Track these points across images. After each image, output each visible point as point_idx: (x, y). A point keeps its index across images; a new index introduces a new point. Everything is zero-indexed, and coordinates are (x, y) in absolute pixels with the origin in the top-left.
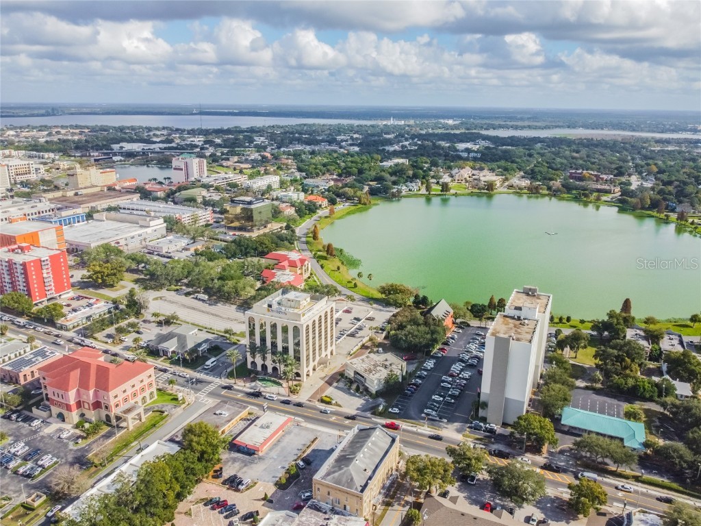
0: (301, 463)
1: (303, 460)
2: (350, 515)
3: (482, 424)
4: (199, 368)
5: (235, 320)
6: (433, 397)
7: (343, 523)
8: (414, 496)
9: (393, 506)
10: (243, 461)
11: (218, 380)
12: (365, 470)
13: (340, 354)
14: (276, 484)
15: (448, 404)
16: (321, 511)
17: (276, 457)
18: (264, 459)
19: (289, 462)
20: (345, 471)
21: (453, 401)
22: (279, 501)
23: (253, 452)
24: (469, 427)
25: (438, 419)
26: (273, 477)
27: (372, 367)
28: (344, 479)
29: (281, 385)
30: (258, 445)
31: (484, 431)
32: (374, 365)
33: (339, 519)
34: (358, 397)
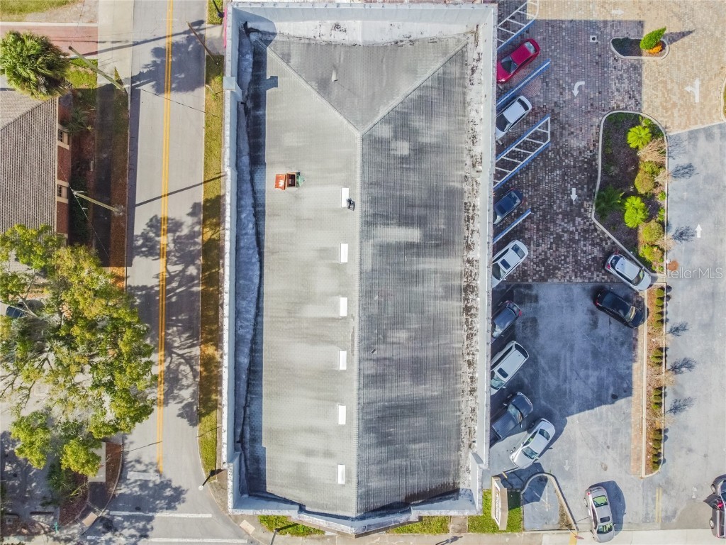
8: (130, 291)
14: (658, 131)
22: (600, 63)
28: (359, 76)
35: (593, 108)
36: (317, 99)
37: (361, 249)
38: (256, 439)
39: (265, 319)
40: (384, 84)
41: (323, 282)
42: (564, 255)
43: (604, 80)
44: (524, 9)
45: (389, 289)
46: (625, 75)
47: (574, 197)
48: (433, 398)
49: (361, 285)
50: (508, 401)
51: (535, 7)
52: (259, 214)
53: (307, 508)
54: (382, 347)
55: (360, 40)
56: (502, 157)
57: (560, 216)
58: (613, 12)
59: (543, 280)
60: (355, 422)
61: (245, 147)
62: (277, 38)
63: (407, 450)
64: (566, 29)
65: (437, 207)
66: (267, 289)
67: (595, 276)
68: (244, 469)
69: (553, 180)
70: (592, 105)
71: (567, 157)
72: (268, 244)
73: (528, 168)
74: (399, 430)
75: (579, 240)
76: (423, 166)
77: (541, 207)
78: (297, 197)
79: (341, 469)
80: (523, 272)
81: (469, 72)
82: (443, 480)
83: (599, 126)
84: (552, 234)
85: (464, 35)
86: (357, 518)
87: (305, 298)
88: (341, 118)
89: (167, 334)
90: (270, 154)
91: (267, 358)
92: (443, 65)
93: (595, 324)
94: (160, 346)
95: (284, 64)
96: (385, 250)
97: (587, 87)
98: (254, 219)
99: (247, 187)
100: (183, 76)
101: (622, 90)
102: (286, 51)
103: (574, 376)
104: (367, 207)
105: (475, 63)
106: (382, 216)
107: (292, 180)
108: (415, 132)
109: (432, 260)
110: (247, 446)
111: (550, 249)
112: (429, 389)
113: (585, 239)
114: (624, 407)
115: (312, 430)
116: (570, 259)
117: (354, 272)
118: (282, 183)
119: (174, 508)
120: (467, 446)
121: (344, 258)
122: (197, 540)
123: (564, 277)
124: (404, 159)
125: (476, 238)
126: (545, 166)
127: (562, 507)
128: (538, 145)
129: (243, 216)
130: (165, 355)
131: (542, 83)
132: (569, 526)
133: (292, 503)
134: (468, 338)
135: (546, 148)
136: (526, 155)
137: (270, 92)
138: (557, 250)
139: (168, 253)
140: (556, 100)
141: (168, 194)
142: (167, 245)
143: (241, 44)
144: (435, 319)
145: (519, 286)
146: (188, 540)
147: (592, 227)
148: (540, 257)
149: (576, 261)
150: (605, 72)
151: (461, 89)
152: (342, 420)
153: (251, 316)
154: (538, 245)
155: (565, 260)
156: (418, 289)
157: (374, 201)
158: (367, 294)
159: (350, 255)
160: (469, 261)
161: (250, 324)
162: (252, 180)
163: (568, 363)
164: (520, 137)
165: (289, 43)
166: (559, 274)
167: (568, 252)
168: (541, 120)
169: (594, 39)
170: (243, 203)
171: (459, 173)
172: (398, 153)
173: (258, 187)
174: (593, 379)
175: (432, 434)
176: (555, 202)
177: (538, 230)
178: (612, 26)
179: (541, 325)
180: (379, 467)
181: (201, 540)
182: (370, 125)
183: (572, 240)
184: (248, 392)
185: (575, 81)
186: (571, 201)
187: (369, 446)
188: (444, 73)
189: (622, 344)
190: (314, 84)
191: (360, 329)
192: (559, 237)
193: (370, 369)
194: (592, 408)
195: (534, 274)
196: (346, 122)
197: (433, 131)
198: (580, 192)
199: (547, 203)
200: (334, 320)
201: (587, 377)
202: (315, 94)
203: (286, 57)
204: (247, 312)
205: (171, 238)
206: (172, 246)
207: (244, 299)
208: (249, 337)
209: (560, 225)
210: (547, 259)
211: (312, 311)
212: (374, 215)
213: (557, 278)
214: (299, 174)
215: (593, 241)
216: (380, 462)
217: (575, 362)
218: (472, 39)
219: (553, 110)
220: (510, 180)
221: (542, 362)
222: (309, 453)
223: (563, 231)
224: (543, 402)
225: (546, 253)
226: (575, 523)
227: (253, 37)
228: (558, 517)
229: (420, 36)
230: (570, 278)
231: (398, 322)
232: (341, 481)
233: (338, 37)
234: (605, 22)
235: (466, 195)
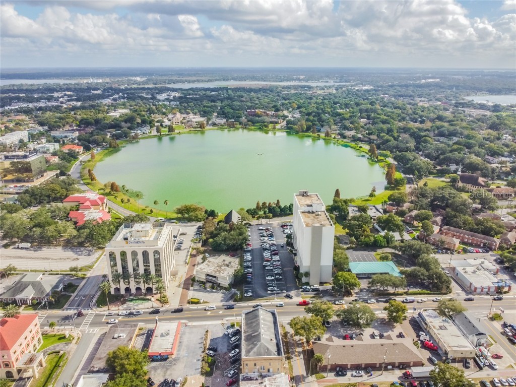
0: (211, 352)
1: (209, 349)
2: (274, 374)
3: (308, 287)
4: (66, 306)
5: (68, 258)
6: (267, 278)
7: (273, 382)
8: (301, 347)
9: (292, 358)
10: (163, 367)
11: (90, 311)
12: (271, 340)
13: (178, 265)
14: (202, 374)
15: (278, 280)
16: (253, 380)
17: (187, 355)
18: (179, 359)
19: (200, 355)
20: (260, 345)
21: (281, 277)
22: (213, 385)
23: (166, 357)
24: (302, 291)
25: (280, 292)
26: (196, 370)
27: (218, 268)
28: (263, 351)
29: (150, 300)
30: (169, 350)
31: (312, 291)
32: (218, 266)
33: (269, 380)
34: (215, 292)
42: (222, 356)
93: (217, 346)
103: (221, 341)
114: (212, 338)
141: (297, 360)
174: (217, 341)
189: (212, 345)
194: (218, 337)
199: (225, 363)
205: (296, 354)
230: (221, 353)
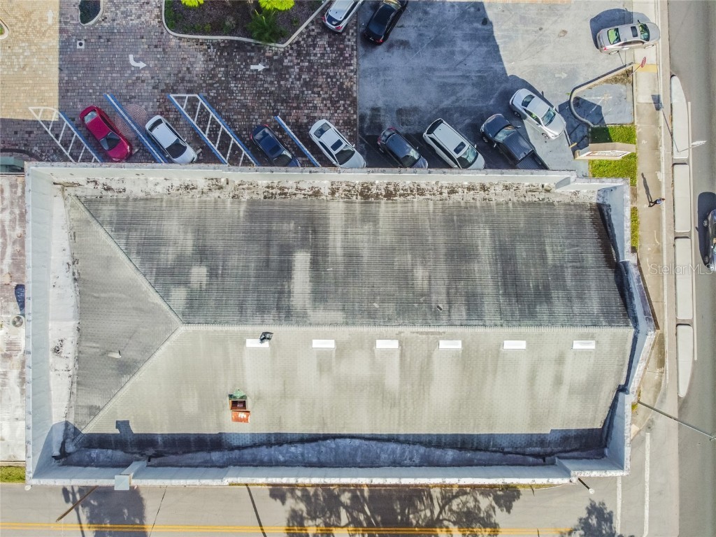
35: (160, 45)
36: (142, 376)
37: (318, 324)
38: (541, 440)
39: (402, 432)
40: (124, 296)
41: (358, 367)
42: (327, 79)
43: (128, 31)
44: (47, 123)
45: (365, 290)
46: (122, 9)
47: (260, 67)
48: (492, 236)
49: (362, 324)
50: (491, 142)
51: (45, 111)
52: (279, 440)
53: (623, 383)
54: (434, 297)
55: (73, 324)
56: (216, 148)
57: (282, 83)
58: (50, 22)
59: (354, 103)
60: (523, 330)
61: (201, 456)
62: (71, 421)
63: (555, 266)
64: (70, 75)
65: (269, 232)
66: (366, 431)
67: (350, 43)
68: (575, 454)
69: (242, 92)
70: (156, 47)
71: (214, 76)
72: (314, 429)
73: (228, 119)
74: (531, 277)
75: (309, 61)
76: (220, 249)
77: (273, 104)
78: (259, 398)
79: (578, 345)
80: (345, 125)
81: (110, 193)
82: (588, 221)
83: (180, 39)
84: (303, 92)
85: (65, 199)
86: (636, 327)
87: (377, 388)
88: (163, 349)
89: (418, 525)
90: (209, 428)
91: (447, 428)
92: (101, 224)
93: (404, 44)
94: (430, 533)
95: (101, 413)
96: (319, 296)
97: (136, 53)
98: (285, 446)
99: (247, 454)
100: (126, 511)
101: (139, 12)
102: (86, 411)
103: (462, 67)
104: (269, 318)
105: (100, 187)
106: (279, 299)
107: (238, 404)
108: (180, 258)
109: (331, 237)
110: (549, 450)
111: (318, 94)
112: (483, 240)
113: (308, 54)
114: (496, 11)
115: (532, 379)
116: (331, 71)
117: (346, 332)
118: (242, 415)
119: (611, 514)
120: (548, 195)
121: (330, 344)
122: (647, 489)
123: (351, 78)
124: (212, 274)
125: (305, 186)
126: (226, 100)
127: (607, 81)
128: (202, 107)
129: (281, 458)
130: (441, 527)
131: (131, 103)
132: (629, 73)
133: (616, 399)
134: (422, 194)
135: (205, 98)
136: (213, 122)
137: (135, 430)
138: (321, 86)
139: (327, 525)
140: (150, 88)
141: (261, 525)
142: (317, 526)
143: (80, 464)
144: (400, 233)
145: (361, 130)
146: (647, 499)
147: (295, 47)
148: (329, 105)
149: (333, 65)
150: (119, 32)
151: (130, 203)
152: (522, 345)
153: (398, 448)
154: (315, 107)
155: (332, 78)
156: (365, 253)
157: (262, 309)
158: (372, 317)
159: (325, 337)
160: (333, 193)
161: (408, 448)
162: (239, 448)
163: (448, 73)
164: (193, 129)
165: (77, 407)
166: (347, 84)
167: (323, 74)
168: (174, 104)
169: (81, 44)
170: (266, 459)
171: (228, 204)
172: (205, 280)
173: (248, 441)
174: (466, 46)
175: (535, 236)
176: (267, 89)
177: (298, 108)
178: (66, 23)
179: (406, 104)
180: (575, 301)
181: (647, 485)
182: (171, 315)
183: (309, 69)
184: (486, 450)
185: (129, 66)
186: (265, 70)
187: (551, 314)
188: (111, 223)
189: (426, 13)
190: (124, 379)
191: (414, 324)
192: (306, 84)
193: (460, 312)
194: (497, 46)
195: (348, 112)
196: (168, 343)
197: (179, 238)
198: (255, 60)
199: (267, 98)
200: (402, 355)
201: (463, 52)
202: (137, 378)
203: (94, 411)
204: (394, 452)
205: (310, 523)
206: (319, 521)
207: (378, 457)
208: (422, 450)
209: (292, 83)
210: (330, 98)
211: (393, 380)
212: (279, 308)
213: (352, 86)
214: (231, 396)
215: (310, 46)
216: (569, 299)
217: (446, 66)
218: (70, 190)
219: (163, 91)
220: (242, 140)
221: (446, 103)
222: (558, 381)
223: (299, 79)
224: (492, 102)
225: (324, 99)
226: (625, 66)
227: (70, 448)
228: (619, 85)
229: (68, 252)
230: (352, 71)
231: (405, 278)
232: (591, 346)
233: (69, 349)
234: (61, 31)
235: (255, 196)
